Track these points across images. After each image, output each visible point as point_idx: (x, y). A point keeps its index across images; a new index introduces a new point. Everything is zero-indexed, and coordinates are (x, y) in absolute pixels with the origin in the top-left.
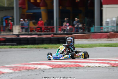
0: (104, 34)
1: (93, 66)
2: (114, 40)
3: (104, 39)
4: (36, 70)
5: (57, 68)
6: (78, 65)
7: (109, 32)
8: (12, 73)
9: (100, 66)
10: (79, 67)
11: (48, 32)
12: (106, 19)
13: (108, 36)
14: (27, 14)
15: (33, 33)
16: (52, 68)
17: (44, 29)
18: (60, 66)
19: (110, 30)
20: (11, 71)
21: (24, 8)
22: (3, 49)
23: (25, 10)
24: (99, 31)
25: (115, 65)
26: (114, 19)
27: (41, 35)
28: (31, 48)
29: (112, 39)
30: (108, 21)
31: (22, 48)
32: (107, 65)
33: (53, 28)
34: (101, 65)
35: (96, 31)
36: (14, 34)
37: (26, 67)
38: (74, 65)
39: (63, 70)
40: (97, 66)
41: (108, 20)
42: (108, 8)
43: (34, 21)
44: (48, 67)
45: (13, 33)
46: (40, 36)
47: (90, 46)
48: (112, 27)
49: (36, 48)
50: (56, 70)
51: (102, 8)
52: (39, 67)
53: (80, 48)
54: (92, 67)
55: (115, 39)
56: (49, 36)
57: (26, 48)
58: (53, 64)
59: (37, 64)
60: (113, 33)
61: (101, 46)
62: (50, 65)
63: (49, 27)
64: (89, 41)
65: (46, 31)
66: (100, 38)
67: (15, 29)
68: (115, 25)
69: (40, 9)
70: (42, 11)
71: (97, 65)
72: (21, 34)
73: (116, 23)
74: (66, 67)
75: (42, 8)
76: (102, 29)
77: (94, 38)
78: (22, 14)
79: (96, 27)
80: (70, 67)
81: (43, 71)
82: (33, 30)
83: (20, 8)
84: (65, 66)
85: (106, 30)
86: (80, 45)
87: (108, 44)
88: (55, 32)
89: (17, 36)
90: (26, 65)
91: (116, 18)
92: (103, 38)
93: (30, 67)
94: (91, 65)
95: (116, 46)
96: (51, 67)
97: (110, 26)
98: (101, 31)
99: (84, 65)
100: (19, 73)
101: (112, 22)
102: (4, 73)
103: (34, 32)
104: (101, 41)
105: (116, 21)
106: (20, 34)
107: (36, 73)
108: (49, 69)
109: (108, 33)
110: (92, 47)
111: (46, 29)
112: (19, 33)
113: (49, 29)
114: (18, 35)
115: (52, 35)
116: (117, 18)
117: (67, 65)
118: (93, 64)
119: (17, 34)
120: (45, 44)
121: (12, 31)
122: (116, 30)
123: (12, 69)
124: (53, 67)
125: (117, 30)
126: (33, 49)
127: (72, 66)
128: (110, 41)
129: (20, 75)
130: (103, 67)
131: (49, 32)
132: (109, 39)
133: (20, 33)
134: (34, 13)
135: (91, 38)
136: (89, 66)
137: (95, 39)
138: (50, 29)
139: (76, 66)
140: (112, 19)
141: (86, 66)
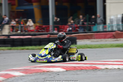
0: (109, 34)
1: (111, 68)
2: (121, 41)
6: (95, 67)
8: (23, 76)
9: (119, 68)
10: (96, 69)
11: (42, 32)
12: (110, 16)
14: (17, 11)
15: (26, 33)
16: (66, 71)
18: (75, 68)
20: (22, 74)
21: (14, 5)
23: (15, 7)
26: (120, 16)
27: (35, 35)
29: (119, 39)
30: (112, 18)
31: (23, 49)
33: (49, 27)
37: (37, 70)
38: (91, 67)
39: (79, 73)
41: (112, 17)
43: (25, 19)
44: (62, 70)
45: (2, 33)
46: (34, 37)
47: (100, 46)
48: (118, 25)
50: (71, 73)
51: (106, 4)
54: (111, 69)
55: (122, 39)
56: (46, 36)
57: (27, 49)
58: (66, 66)
59: (48, 66)
60: (119, 32)
61: (112, 46)
62: (63, 67)
63: (44, 26)
64: (92, 42)
65: (40, 31)
66: (105, 38)
67: (5, 29)
69: (32, 5)
71: (116, 67)
72: (12, 34)
75: (35, 4)
76: (106, 28)
77: (97, 38)
78: (11, 11)
83: (9, 4)
84: (80, 68)
85: (110, 29)
86: (89, 46)
89: (7, 37)
90: (36, 67)
92: (108, 38)
93: (41, 69)
94: (110, 67)
96: (65, 70)
99: (101, 67)
100: (31, 76)
101: (117, 20)
102: (14, 76)
104: (106, 41)
106: (10, 34)
107: (50, 76)
108: (63, 72)
109: (114, 33)
111: (40, 28)
113: (43, 29)
115: (49, 35)
117: (82, 67)
118: (111, 66)
119: (7, 34)
122: (121, 29)
123: (22, 72)
124: (68, 69)
127: (87, 69)
128: (117, 41)
129: (33, 78)
132: (115, 39)
133: (11, 33)
134: (26, 10)
135: (94, 38)
136: (107, 68)
137: (99, 40)
138: (45, 29)
139: (92, 68)
140: (117, 16)
141: (104, 68)
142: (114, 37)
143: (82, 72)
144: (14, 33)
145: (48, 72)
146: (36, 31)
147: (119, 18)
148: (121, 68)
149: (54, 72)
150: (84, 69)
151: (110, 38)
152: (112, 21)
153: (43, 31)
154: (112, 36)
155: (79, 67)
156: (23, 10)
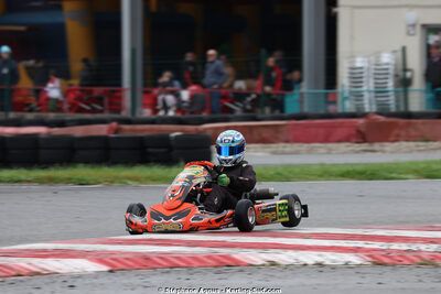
0: (341, 125)
1: (292, 261)
2: (383, 152)
3: (343, 146)
4: (36, 280)
5: (130, 269)
7: (364, 115)
9: (320, 265)
10: (230, 265)
11: (94, 111)
12: (352, 57)
13: (359, 132)
15: (30, 116)
16: (111, 271)
18: (146, 263)
19: (368, 107)
24: (322, 111)
25: (386, 260)
26: (386, 58)
27: (62, 124)
28: (16, 182)
29: (376, 146)
30: (358, 65)
32: (354, 259)
34: (329, 258)
35: (306, 109)
38: (209, 257)
40: (310, 262)
41: (359, 62)
42: (357, 11)
43: (31, 62)
46: (57, 131)
48: (380, 91)
49: (40, 181)
50: (126, 281)
52: (51, 264)
54: (287, 267)
55: (389, 146)
56: (101, 130)
58: (113, 253)
59: (45, 251)
60: (382, 118)
62: (99, 258)
64: (274, 153)
65: (87, 108)
66: (326, 139)
68: (390, 84)
69: (60, 8)
71: (310, 258)
73: (396, 76)
74: (171, 265)
75: (69, 6)
76: (334, 102)
77: (296, 140)
79: (305, 88)
80: (189, 267)
82: (28, 105)
84: (167, 261)
85: (349, 106)
87: (359, 168)
88: (125, 114)
91: (394, 52)
92: (339, 141)
93: (11, 265)
94: (284, 257)
95: (394, 175)
96: (105, 268)
98: (331, 109)
99: (251, 257)
103: (31, 111)
104: (329, 152)
105: (396, 65)
108: (97, 274)
109: (361, 121)
110: (288, 179)
113: (99, 100)
115: (114, 124)
116: (400, 54)
118: (291, 253)
120: (81, 165)
122: (393, 109)
124: (116, 266)
125: (397, 106)
126: (24, 187)
127: (196, 264)
128: (369, 154)
130: (333, 268)
131: (101, 112)
132: (365, 146)
134: (33, 28)
135: (287, 141)
136: (273, 264)
138: (106, 101)
139: (216, 260)
140: (378, 57)
141: (261, 262)
142: (362, 137)
143: (171, 278)
146: (70, 110)
147: (387, 64)
148: (327, 263)
150: (181, 264)
151: (347, 139)
152: (356, 77)
153: (99, 107)
154: (354, 132)
155: (162, 257)
156: (22, 28)
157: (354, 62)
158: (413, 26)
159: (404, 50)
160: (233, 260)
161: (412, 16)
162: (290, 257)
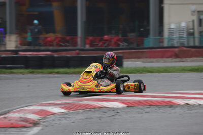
1: (194, 103)
3: (170, 59)
6: (170, 102)
10: (171, 105)
11: (66, 46)
12: (169, 24)
13: (176, 54)
16: (128, 107)
17: (60, 41)
22: (21, 75)
23: (24, 8)
26: (183, 24)
31: (51, 73)
36: (8, 49)
38: (163, 102)
39: (148, 110)
41: (173, 26)
44: (120, 105)
45: (5, 47)
51: (163, 5)
53: (150, 74)
54: (194, 105)
55: (189, 59)
60: (185, 49)
61: (184, 70)
63: (68, 38)
64: (144, 62)
65: (63, 44)
67: (10, 41)
68: (185, 35)
69: (51, 5)
70: (56, 9)
72: (21, 49)
73: (187, 31)
75: (55, 4)
76: (162, 42)
77: (151, 57)
79: (152, 37)
81: (116, 110)
82: (40, 44)
84: (148, 103)
89: (14, 53)
91: (189, 22)
92: (168, 57)
94: (192, 102)
97: (176, 36)
98: (161, 45)
99: (179, 102)
100: (78, 114)
101: (180, 30)
102: (53, 114)
106: (17, 49)
107: (107, 115)
109: (176, 49)
110: (170, 72)
111: (63, 40)
112: (16, 47)
114: (16, 52)
118: (193, 100)
119: (13, 49)
121: (5, 45)
122: (186, 44)
123: (63, 108)
124: (130, 105)
133: (19, 47)
135: (146, 58)
136: (188, 104)
138: (70, 41)
139: (166, 103)
140: (180, 24)
141: (183, 104)
142: (177, 56)
143: (152, 109)
144: (24, 48)
145: (101, 107)
146: (57, 45)
147: (184, 27)
149: (110, 108)
150: (153, 104)
151: (171, 57)
152: (171, 32)
154: (173, 54)
155: (146, 102)
156: (36, 13)
157: (170, 26)
158: (194, 11)
159: (193, 21)
160: (173, 103)
161: (193, 8)
162: (194, 102)
